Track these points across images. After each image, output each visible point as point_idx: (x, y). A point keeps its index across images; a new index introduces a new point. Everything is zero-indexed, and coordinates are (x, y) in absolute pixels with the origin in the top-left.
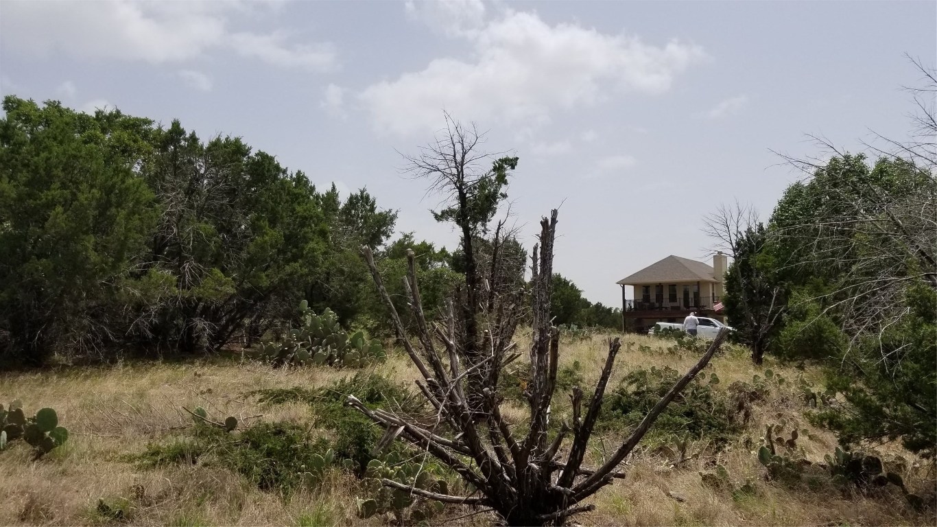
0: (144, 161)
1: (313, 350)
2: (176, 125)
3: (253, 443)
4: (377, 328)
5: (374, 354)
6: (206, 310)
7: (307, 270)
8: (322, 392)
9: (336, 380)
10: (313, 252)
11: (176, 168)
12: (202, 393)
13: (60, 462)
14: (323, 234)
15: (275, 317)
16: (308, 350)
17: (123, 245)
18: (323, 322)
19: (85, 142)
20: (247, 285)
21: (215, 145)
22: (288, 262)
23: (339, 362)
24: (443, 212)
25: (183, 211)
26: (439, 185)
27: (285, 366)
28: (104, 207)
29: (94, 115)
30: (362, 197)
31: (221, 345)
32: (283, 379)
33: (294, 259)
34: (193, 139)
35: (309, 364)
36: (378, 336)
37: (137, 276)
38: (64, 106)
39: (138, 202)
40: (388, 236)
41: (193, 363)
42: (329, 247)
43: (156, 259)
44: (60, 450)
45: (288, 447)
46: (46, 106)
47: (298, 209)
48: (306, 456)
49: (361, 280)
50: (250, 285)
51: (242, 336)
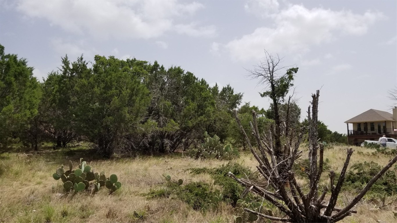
0: (144, 78)
1: (210, 152)
2: (156, 63)
3: (190, 190)
4: (235, 143)
5: (235, 154)
6: (168, 135)
7: (206, 119)
8: (215, 170)
9: (220, 165)
10: (209, 111)
11: (156, 80)
12: (169, 169)
13: (119, 195)
14: (213, 104)
15: (194, 138)
16: (208, 152)
17: (138, 111)
18: (214, 141)
19: (123, 71)
20: (183, 126)
21: (171, 70)
22: (199, 116)
23: (221, 157)
24: (264, 93)
25: (159, 96)
26: (263, 81)
27: (200, 159)
28: (131, 96)
29: (126, 61)
30: (228, 88)
31: (174, 150)
32: (199, 164)
33: (202, 114)
34: (162, 68)
35: (209, 158)
36: (236, 147)
37: (143, 123)
38: (115, 58)
39: (143, 94)
40: (239, 104)
41: (164, 157)
42: (215, 109)
43: (149, 116)
44: (119, 191)
45: (204, 192)
46: (109, 58)
47: (203, 94)
48: (211, 197)
49: (228, 123)
50: (185, 126)
51: (182, 146)
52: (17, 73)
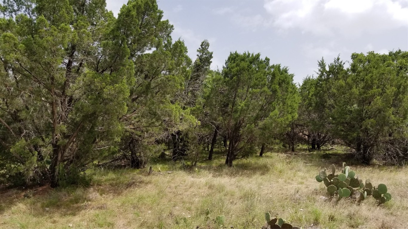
13: (389, 209)
29: (388, 54)
38: (375, 53)
44: (389, 203)
52: (280, 81)
